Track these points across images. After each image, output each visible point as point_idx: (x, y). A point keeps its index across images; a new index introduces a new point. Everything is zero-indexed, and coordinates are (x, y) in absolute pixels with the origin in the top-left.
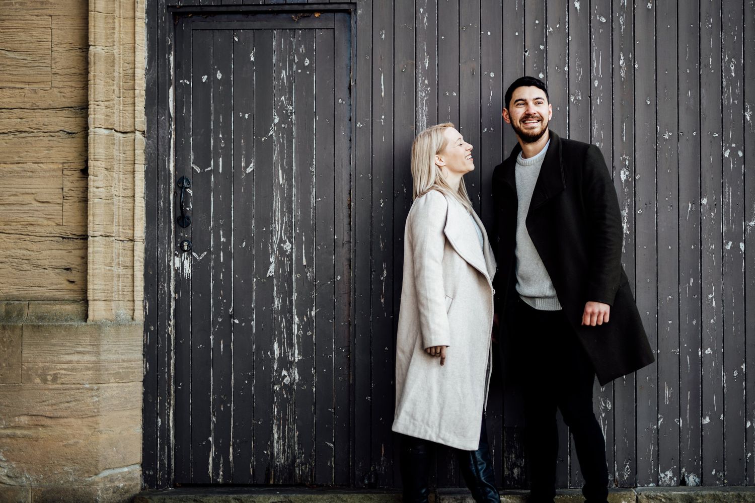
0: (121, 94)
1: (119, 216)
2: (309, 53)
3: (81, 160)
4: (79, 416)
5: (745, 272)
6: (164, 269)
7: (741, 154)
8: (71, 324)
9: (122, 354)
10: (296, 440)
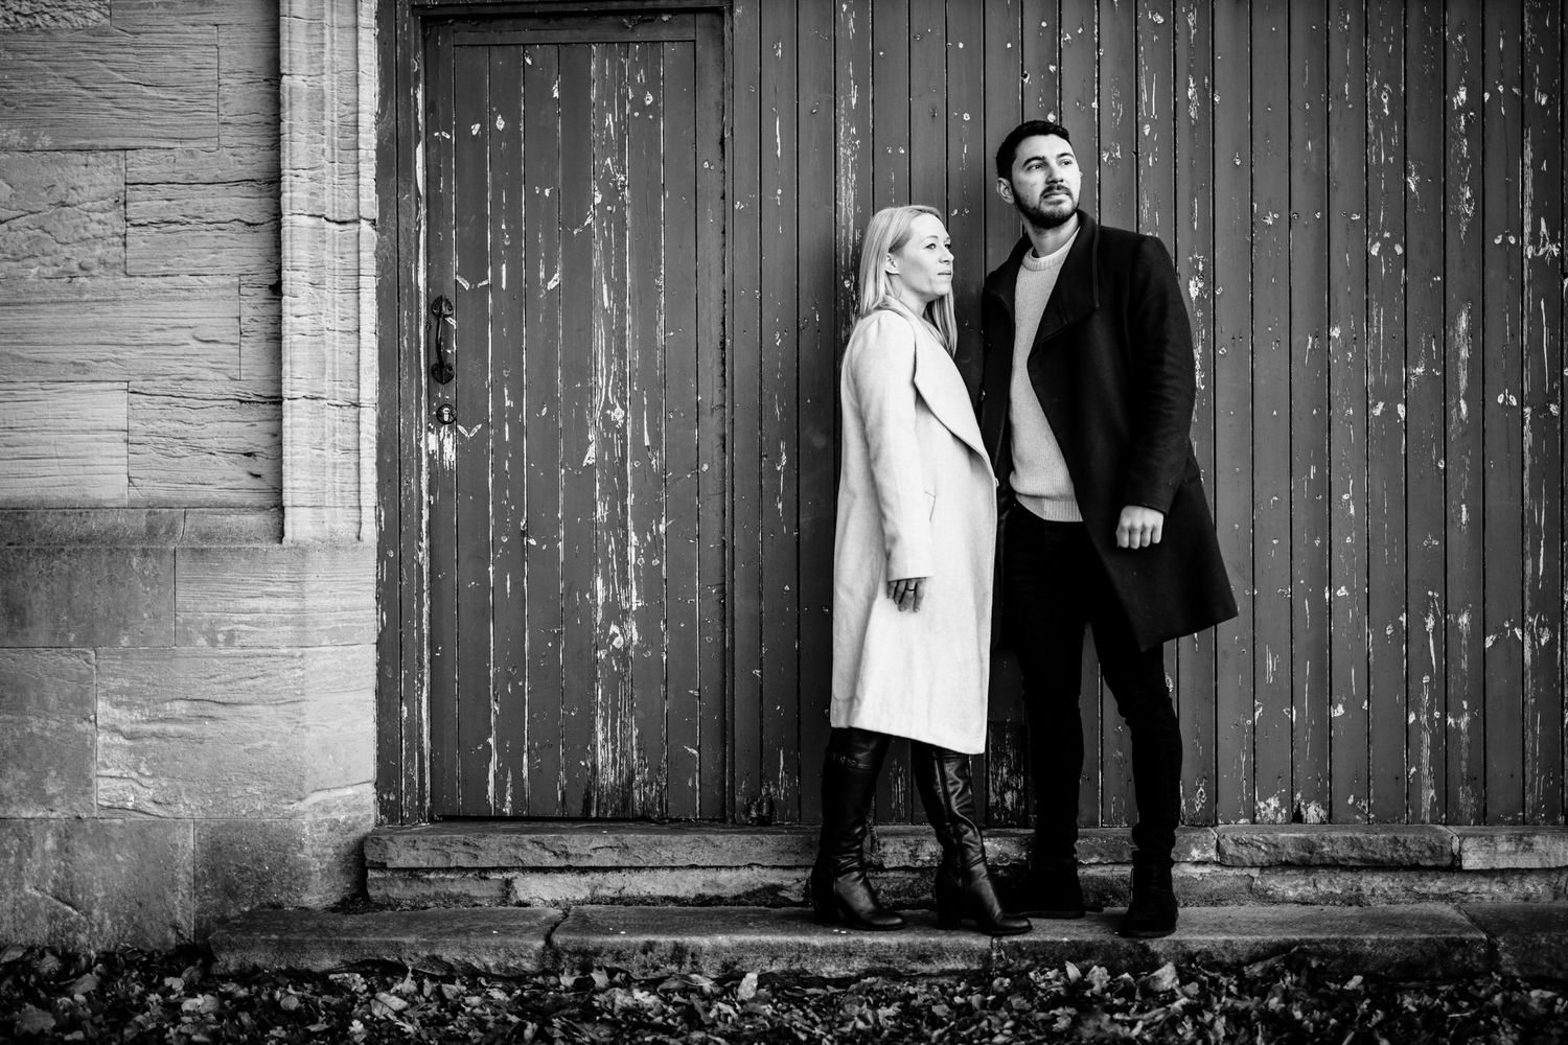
0: (336, 157)
1: (334, 363)
2: (652, 84)
3: (268, 270)
4: (270, 701)
5: (1406, 454)
6: (411, 453)
7: (1399, 250)
8: (256, 546)
9: (342, 597)
10: (634, 743)
